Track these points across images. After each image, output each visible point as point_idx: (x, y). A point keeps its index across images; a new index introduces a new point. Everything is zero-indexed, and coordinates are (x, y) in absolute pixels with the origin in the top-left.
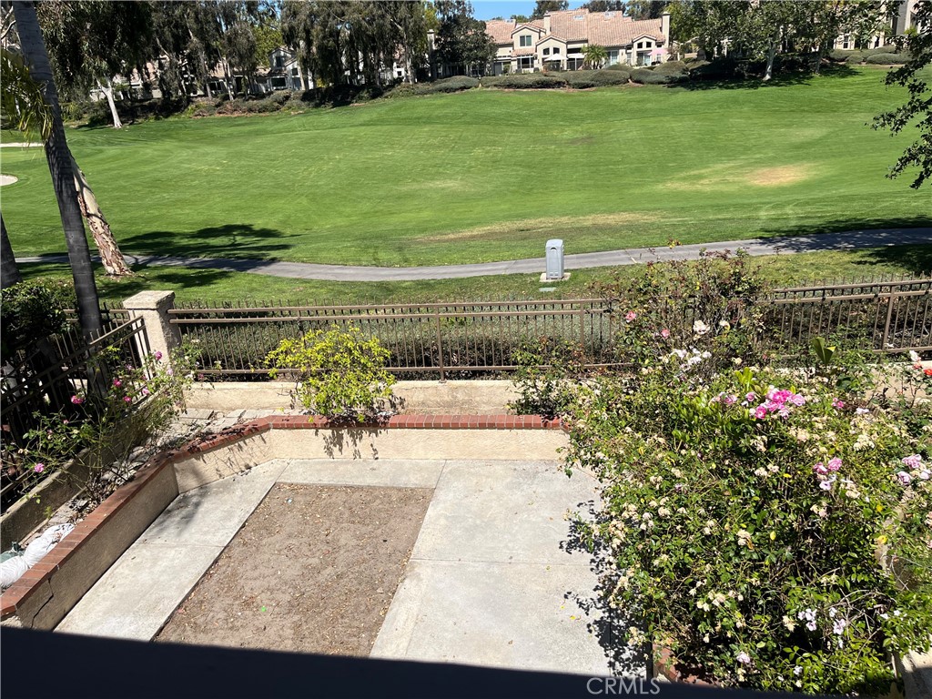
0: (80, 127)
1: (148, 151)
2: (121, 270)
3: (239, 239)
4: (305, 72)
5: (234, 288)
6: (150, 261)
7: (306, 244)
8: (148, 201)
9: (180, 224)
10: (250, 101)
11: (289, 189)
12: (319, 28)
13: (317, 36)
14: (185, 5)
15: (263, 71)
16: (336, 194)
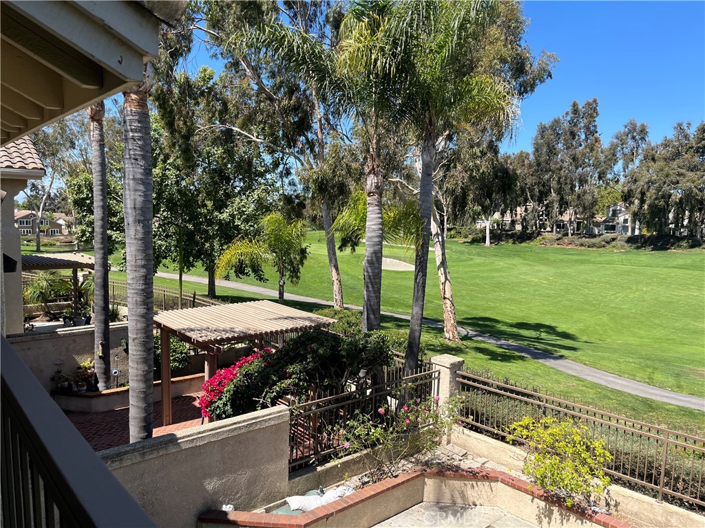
1: (501, 263)
2: (454, 337)
3: (544, 335)
4: (634, 222)
5: (523, 370)
6: (476, 336)
7: (594, 351)
8: (490, 296)
9: (505, 315)
10: (584, 239)
11: (595, 307)
12: (654, 191)
13: (650, 197)
14: (553, 172)
15: (600, 219)
16: (634, 318)
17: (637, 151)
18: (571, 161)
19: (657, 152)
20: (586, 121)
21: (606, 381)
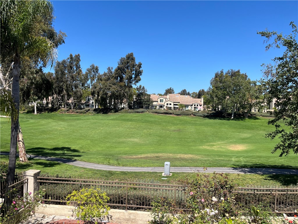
0: (24, 113)
1: (43, 122)
2: (25, 160)
3: (66, 152)
4: (96, 103)
5: (61, 169)
6: (35, 157)
7: (87, 155)
8: (39, 137)
9: (48, 145)
10: (78, 110)
11: (85, 137)
12: (102, 92)
13: (101, 94)
14: (64, 82)
15: (83, 102)
16: (99, 140)
17: (95, 76)
18: (71, 78)
19: (102, 77)
20: (76, 63)
21: (94, 167)
